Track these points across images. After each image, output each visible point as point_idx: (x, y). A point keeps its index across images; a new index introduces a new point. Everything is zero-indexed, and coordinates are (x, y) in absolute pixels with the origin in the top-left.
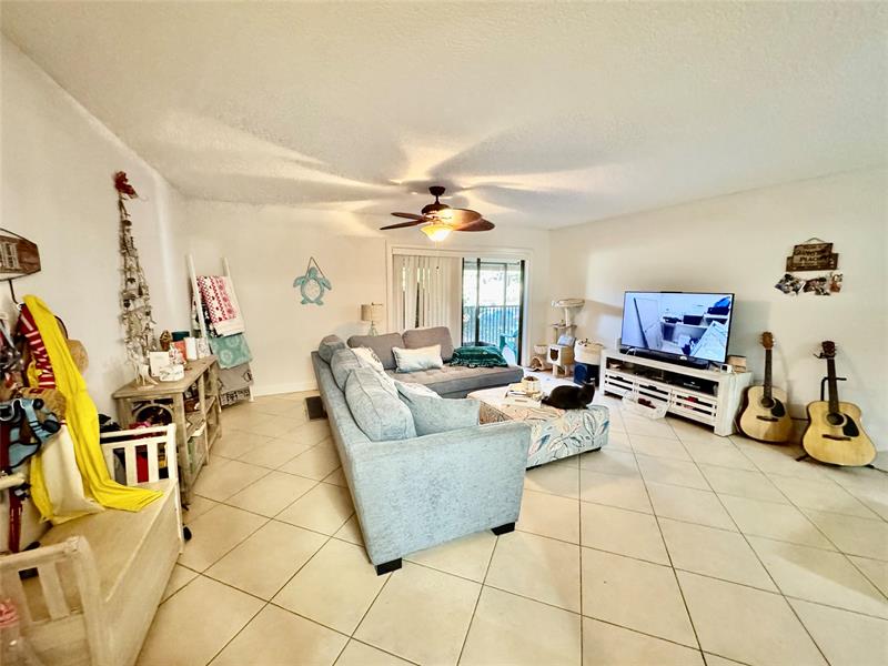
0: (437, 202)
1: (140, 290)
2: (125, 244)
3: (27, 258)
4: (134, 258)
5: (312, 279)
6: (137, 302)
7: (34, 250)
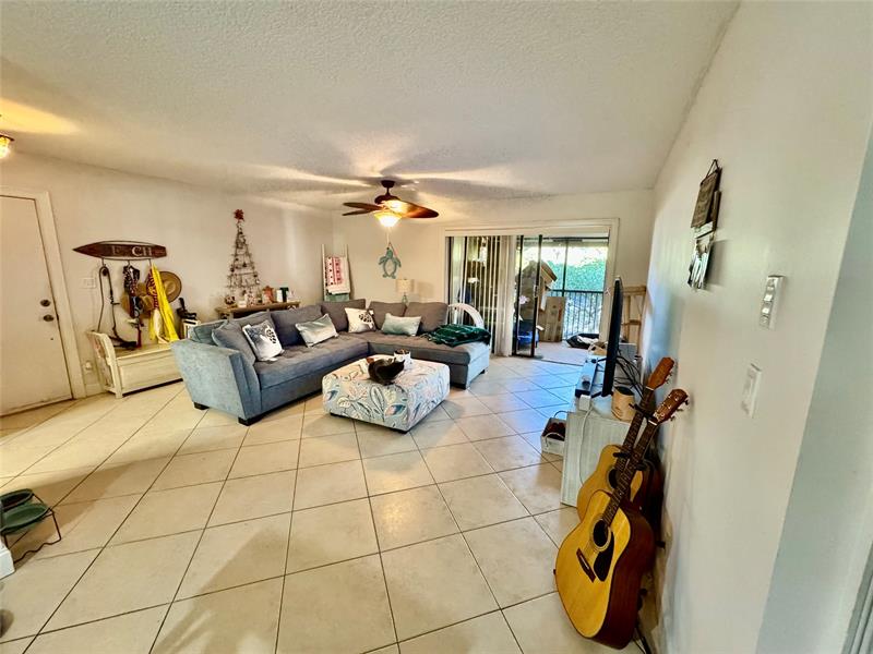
0: (388, 193)
1: (245, 265)
2: (237, 243)
3: (159, 251)
4: (244, 250)
5: (390, 259)
6: (243, 271)
7: (164, 249)
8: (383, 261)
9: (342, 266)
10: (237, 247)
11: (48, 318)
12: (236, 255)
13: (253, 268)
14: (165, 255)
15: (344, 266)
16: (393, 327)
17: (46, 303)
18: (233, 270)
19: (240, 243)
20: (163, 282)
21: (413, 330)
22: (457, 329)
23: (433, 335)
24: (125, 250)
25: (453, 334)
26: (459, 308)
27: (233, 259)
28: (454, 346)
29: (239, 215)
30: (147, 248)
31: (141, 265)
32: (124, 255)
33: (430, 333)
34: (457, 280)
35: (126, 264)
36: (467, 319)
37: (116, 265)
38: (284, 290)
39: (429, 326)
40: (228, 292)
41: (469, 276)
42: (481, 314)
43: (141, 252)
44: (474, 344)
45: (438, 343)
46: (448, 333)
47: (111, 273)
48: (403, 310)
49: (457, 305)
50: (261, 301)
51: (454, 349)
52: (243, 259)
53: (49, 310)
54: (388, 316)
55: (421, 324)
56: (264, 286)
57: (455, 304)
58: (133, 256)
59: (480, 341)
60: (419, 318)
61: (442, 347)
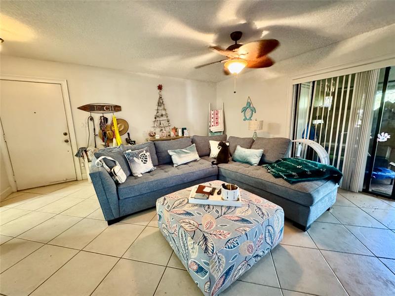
0: (236, 44)
1: (162, 115)
2: (158, 103)
3: (117, 108)
4: (162, 107)
5: (249, 108)
6: (162, 119)
7: (120, 107)
8: (244, 110)
9: (219, 115)
10: (158, 106)
11: (67, 141)
12: (158, 110)
13: (167, 117)
14: (121, 110)
15: (220, 115)
16: (240, 156)
17: (65, 134)
18: (155, 118)
19: (160, 103)
20: (118, 124)
21: (255, 160)
22: (300, 164)
23: (273, 167)
24: (101, 108)
25: (294, 169)
26: (303, 143)
27: (156, 111)
28: (293, 183)
29: (160, 88)
30: (111, 106)
31: (109, 116)
32: (100, 110)
33: (270, 164)
34: (302, 123)
35: (102, 115)
36: (311, 154)
37: (97, 116)
38: (183, 129)
39: (270, 158)
40: (153, 130)
41: (314, 118)
42: (327, 149)
43: (109, 109)
44: (320, 183)
45: (277, 176)
46: (288, 167)
47: (94, 119)
48: (250, 144)
49: (301, 140)
50: (169, 135)
51: (293, 187)
52: (161, 112)
53: (67, 137)
54: (239, 148)
55: (263, 156)
56: (173, 127)
57: (299, 140)
58: (104, 110)
59: (327, 179)
60: (262, 150)
61: (280, 182)
